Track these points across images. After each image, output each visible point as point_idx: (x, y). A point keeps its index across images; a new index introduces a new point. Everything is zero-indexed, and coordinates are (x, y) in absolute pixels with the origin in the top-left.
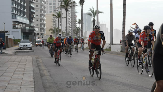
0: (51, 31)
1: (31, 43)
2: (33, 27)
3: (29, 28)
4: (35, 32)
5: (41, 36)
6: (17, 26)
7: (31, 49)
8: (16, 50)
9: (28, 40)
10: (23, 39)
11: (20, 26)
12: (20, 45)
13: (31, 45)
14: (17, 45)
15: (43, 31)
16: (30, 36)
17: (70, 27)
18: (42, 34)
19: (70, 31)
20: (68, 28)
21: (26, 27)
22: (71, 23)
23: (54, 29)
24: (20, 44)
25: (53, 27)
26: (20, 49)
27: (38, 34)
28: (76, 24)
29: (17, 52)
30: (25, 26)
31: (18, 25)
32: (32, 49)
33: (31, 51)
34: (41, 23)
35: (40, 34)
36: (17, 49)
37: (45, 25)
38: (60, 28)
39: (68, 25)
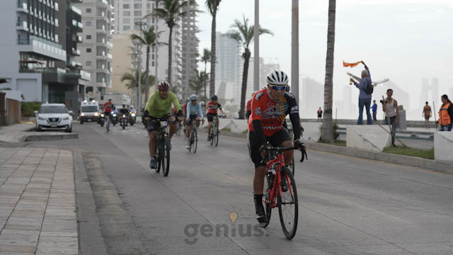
0: (127, 82)
1: (70, 114)
2: (77, 68)
3: (64, 71)
4: (81, 82)
5: (99, 93)
6: (30, 66)
7: (69, 130)
8: (27, 131)
9: (62, 105)
10: (47, 103)
11: (40, 66)
12: (40, 118)
13: (71, 118)
14: (31, 118)
15: (103, 80)
16: (67, 93)
17: (181, 70)
18: (100, 89)
19: (180, 82)
20: (174, 72)
21: (55, 68)
22: (184, 61)
23: (134, 74)
24: (41, 115)
25: (133, 70)
26: (39, 129)
27: (90, 89)
28: (197, 63)
29: (31, 137)
30: (53, 66)
31: (35, 62)
32: (73, 129)
33: (70, 137)
34: (99, 57)
35: (95, 90)
36: (31, 130)
37: (111, 64)
38: (152, 72)
39: (174, 65)
